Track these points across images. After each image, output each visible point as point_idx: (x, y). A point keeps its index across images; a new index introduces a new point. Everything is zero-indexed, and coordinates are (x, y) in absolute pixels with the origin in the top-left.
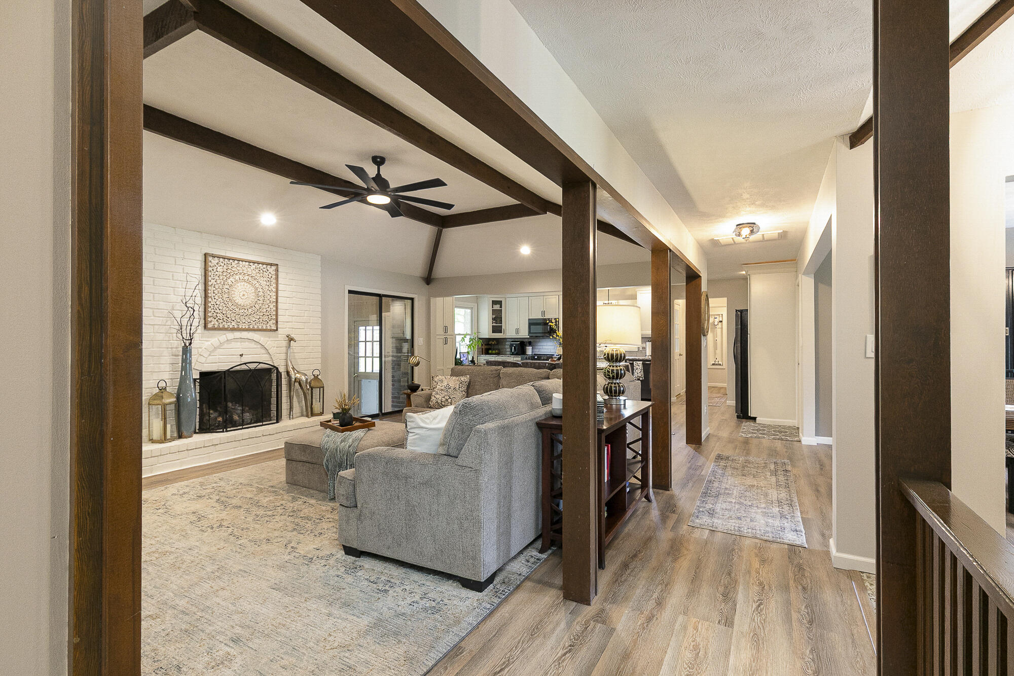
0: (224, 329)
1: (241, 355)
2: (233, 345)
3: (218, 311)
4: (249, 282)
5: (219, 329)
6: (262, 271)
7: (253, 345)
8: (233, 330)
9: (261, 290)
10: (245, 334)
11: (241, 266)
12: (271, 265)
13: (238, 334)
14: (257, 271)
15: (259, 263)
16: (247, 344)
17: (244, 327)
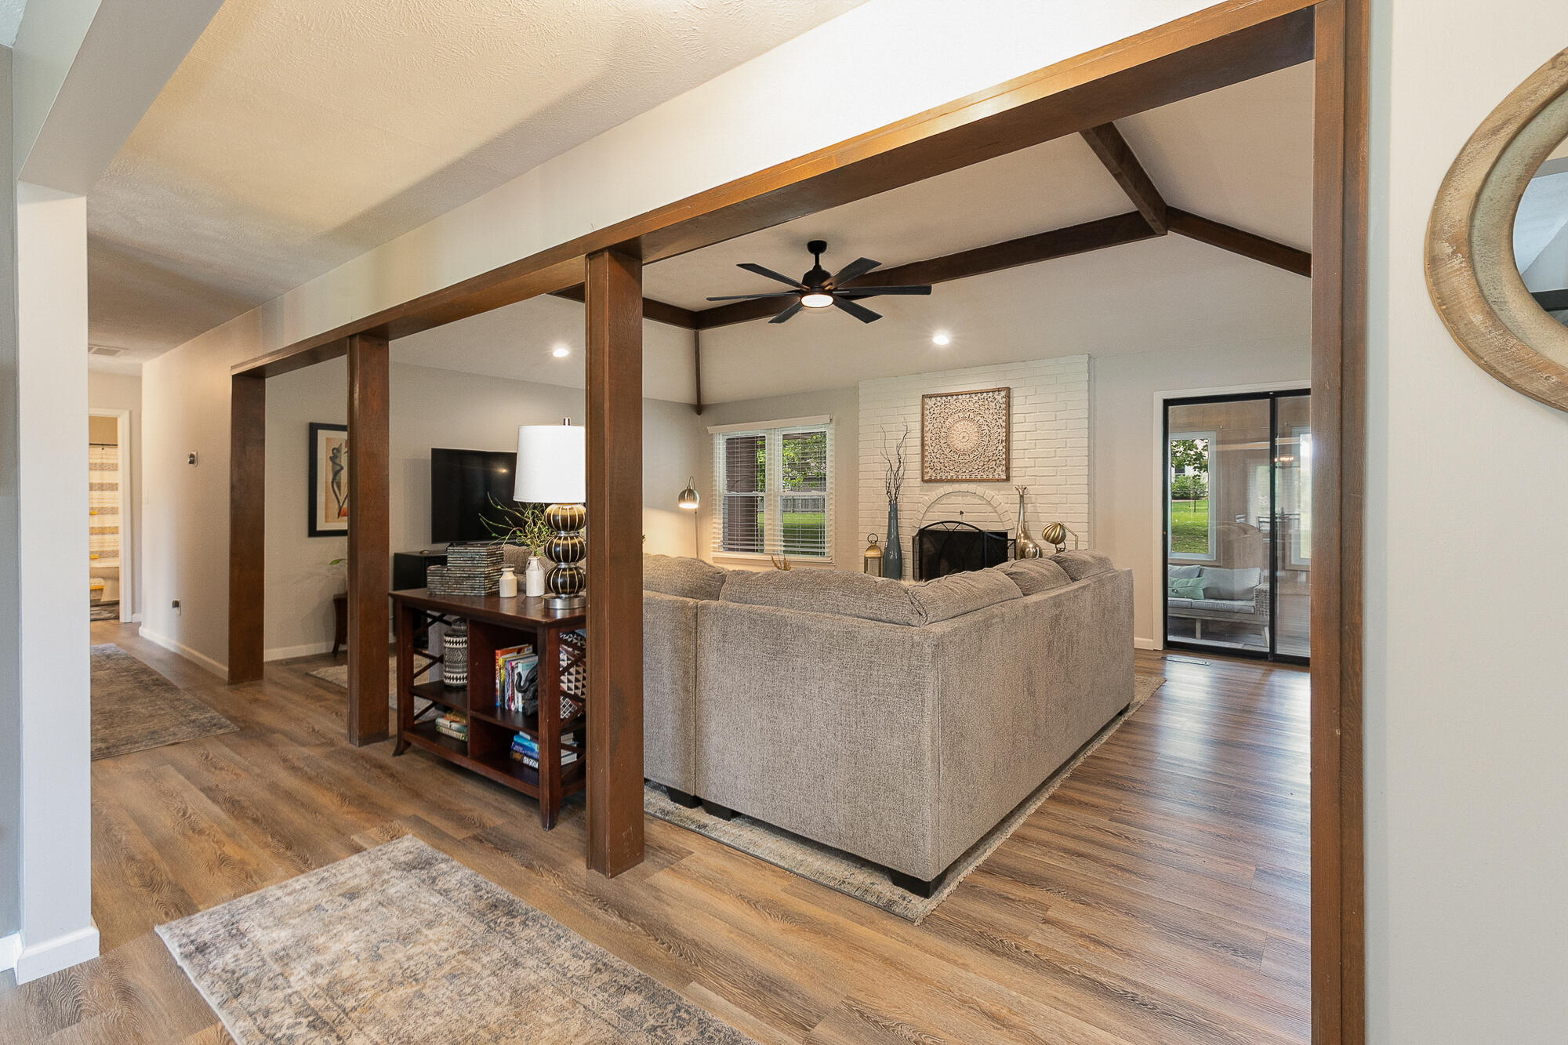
0: (941, 481)
1: (962, 513)
2: (953, 499)
3: (935, 460)
4: (972, 420)
5: (936, 481)
6: (986, 402)
7: (976, 501)
8: (952, 481)
9: (986, 427)
10: (964, 487)
11: (961, 401)
12: (999, 390)
13: (956, 487)
14: (980, 403)
15: (982, 393)
16: (970, 499)
17: (964, 477)
